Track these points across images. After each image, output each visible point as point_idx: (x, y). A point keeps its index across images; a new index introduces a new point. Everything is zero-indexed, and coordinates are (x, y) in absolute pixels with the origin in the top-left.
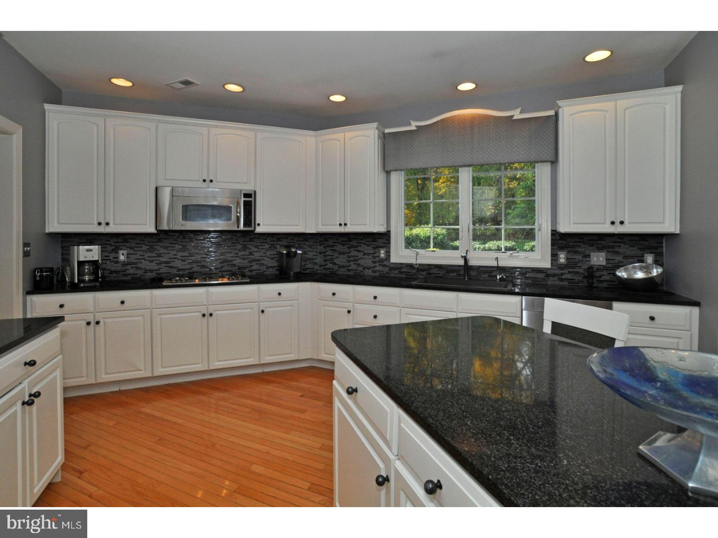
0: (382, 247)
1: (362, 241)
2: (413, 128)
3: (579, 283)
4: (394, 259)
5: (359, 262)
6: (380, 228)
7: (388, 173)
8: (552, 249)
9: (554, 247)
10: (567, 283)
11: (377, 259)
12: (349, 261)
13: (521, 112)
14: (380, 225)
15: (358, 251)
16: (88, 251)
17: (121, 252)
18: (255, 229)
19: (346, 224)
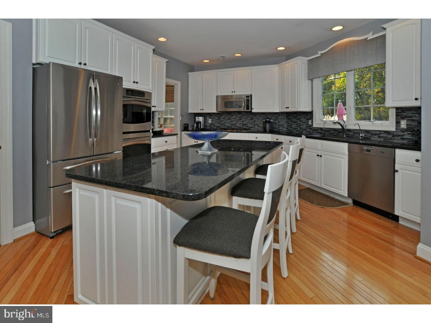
0: (310, 119)
1: (302, 116)
2: (319, 55)
3: (390, 140)
4: (314, 126)
5: (301, 127)
6: (308, 109)
7: (312, 80)
8: (396, 119)
9: (398, 117)
10: (383, 140)
11: (308, 126)
12: (297, 126)
13: (373, 34)
14: (304, 108)
15: (301, 121)
16: (198, 118)
17: (210, 120)
18: (251, 111)
19: (288, 108)
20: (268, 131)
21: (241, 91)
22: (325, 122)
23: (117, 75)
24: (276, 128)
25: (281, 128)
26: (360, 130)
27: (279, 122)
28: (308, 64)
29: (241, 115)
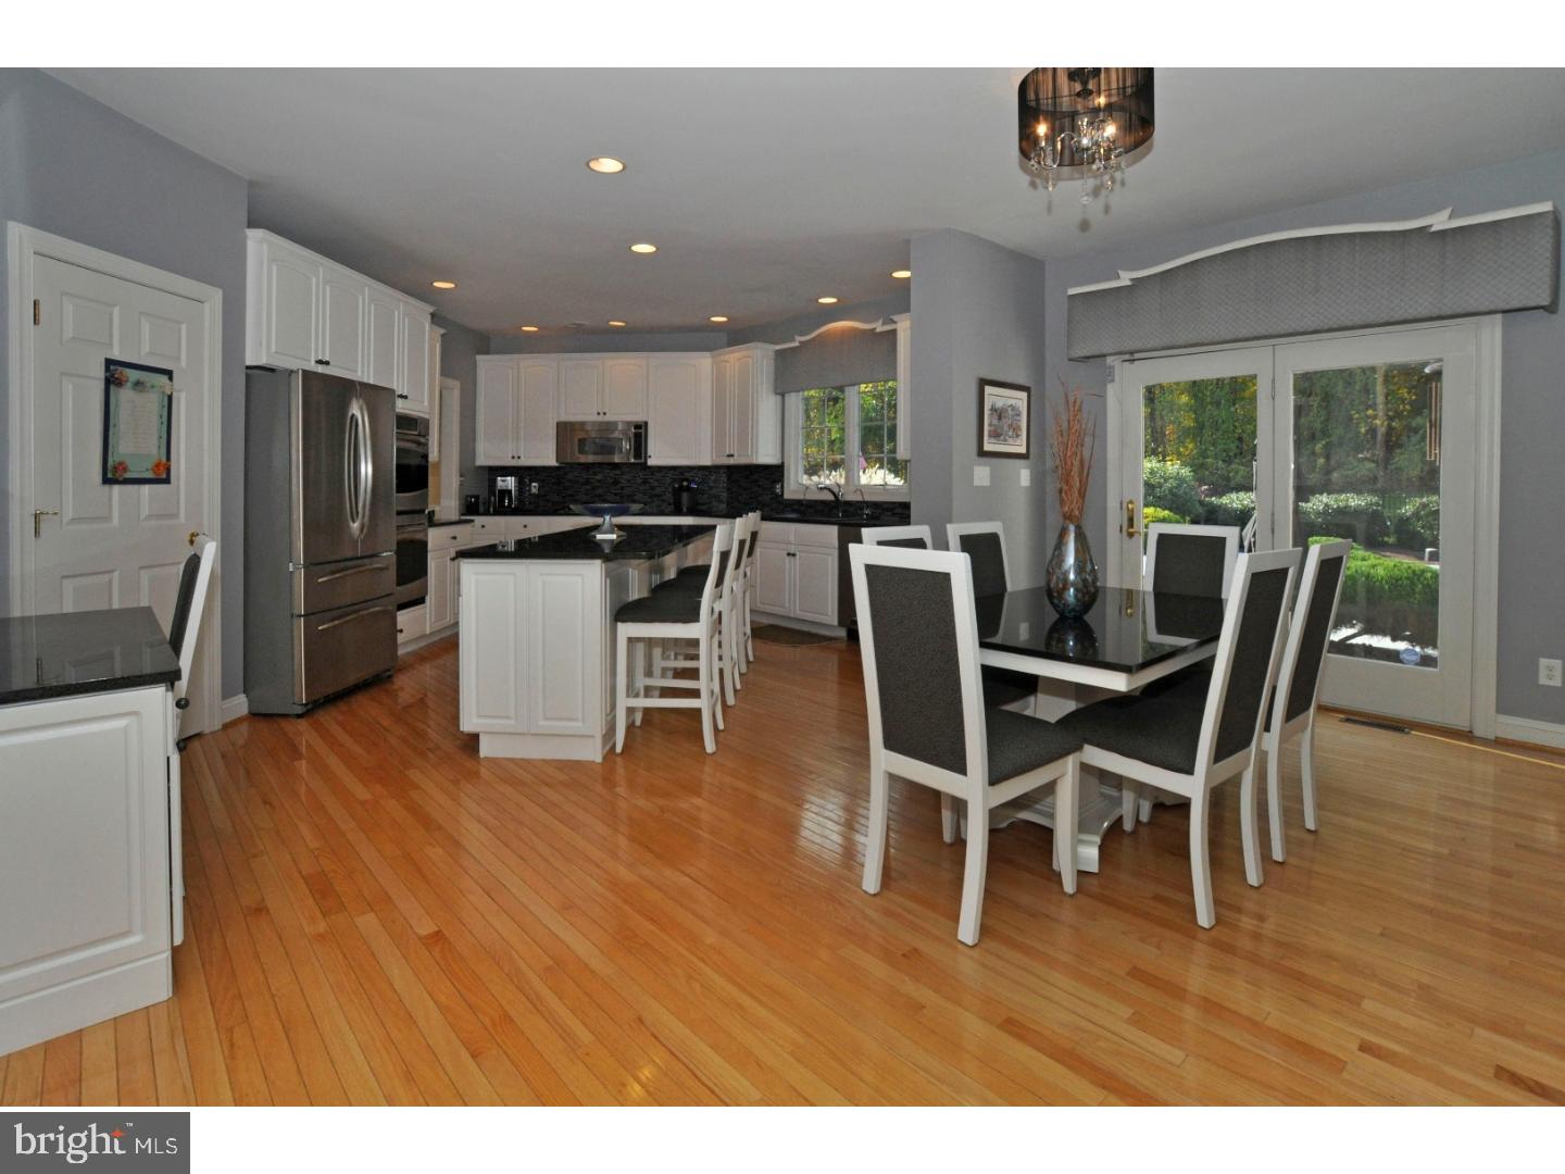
0: (778, 482)
1: (762, 475)
2: (797, 344)
4: (786, 496)
5: (760, 498)
6: (775, 460)
7: (783, 396)
11: (774, 495)
12: (751, 498)
13: (884, 324)
14: (766, 455)
15: (759, 486)
16: (503, 481)
17: (534, 484)
18: (646, 462)
19: (732, 456)
20: (685, 510)
21: (622, 413)
22: (807, 488)
23: (371, 382)
24: (704, 504)
25: (715, 503)
26: (864, 502)
27: (711, 488)
28: (776, 360)
29: (618, 472)
